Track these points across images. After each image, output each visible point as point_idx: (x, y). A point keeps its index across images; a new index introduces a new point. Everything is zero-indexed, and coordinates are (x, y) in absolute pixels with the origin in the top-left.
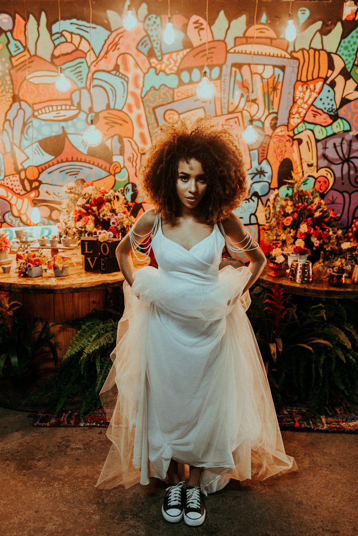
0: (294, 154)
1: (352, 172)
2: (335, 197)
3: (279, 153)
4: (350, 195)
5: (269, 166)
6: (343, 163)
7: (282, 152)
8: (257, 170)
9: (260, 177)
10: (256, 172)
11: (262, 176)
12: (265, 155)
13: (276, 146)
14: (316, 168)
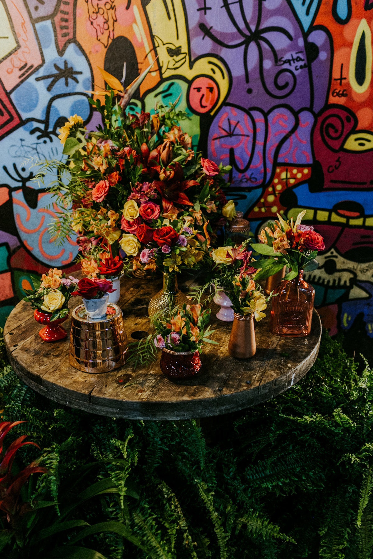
0: (134, 26)
1: (268, 64)
2: (233, 122)
3: (102, 25)
4: (265, 115)
5: (83, 57)
6: (246, 43)
7: (106, 22)
8: (56, 66)
9: (67, 84)
10: (55, 72)
11: (70, 80)
12: (71, 31)
13: (92, 10)
14: (187, 57)
